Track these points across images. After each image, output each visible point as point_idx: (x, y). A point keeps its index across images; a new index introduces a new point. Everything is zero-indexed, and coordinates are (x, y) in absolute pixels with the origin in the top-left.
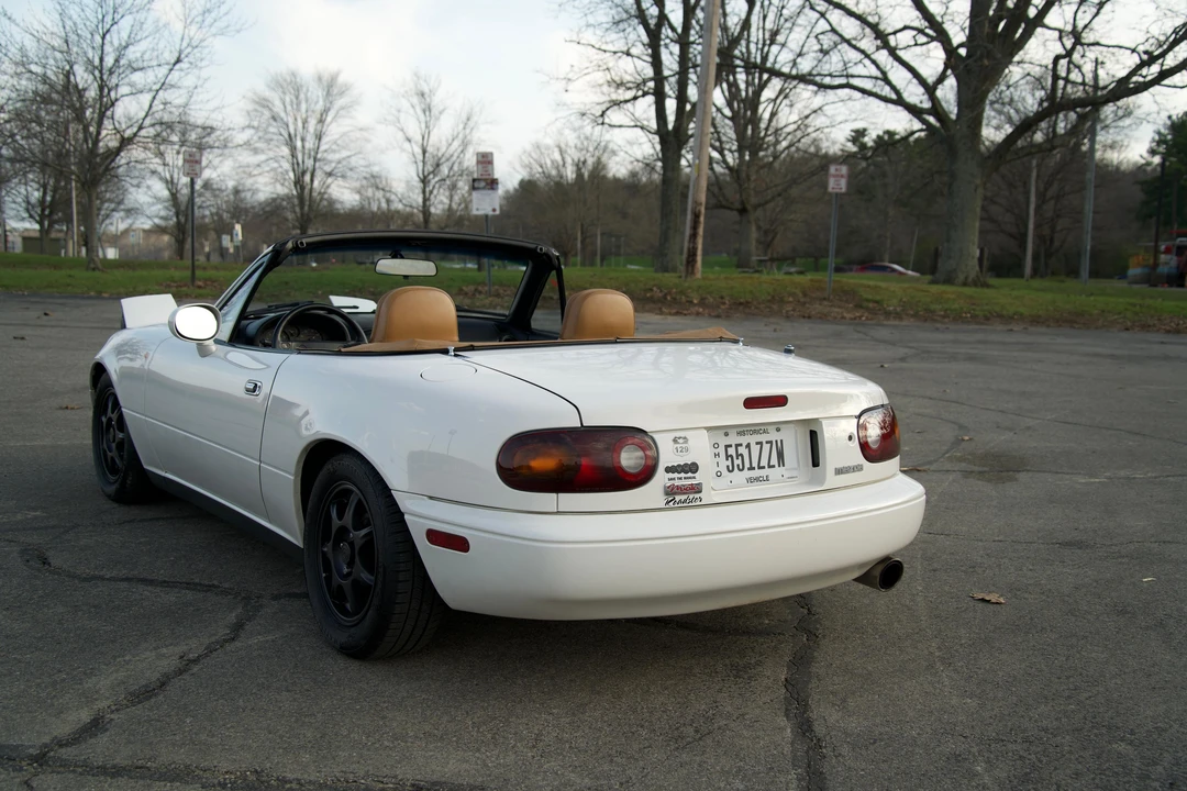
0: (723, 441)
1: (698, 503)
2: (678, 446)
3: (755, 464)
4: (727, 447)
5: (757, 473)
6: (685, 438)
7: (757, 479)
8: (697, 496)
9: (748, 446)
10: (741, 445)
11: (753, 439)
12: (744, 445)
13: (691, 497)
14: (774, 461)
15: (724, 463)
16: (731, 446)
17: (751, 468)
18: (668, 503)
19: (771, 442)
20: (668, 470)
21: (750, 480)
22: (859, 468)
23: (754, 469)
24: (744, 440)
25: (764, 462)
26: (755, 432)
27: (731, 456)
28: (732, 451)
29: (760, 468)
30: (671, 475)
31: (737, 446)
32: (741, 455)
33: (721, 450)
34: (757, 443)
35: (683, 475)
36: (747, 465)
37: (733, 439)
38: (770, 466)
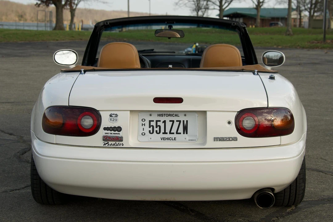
0: (148, 118)
1: (121, 146)
2: (112, 118)
3: (168, 131)
4: (150, 121)
5: (168, 136)
6: (116, 115)
7: (168, 139)
8: (121, 143)
9: (164, 122)
10: (160, 121)
11: (168, 119)
12: (162, 121)
13: (117, 143)
14: (181, 130)
15: (147, 129)
16: (153, 121)
17: (165, 133)
18: (105, 144)
19: (180, 121)
20: (105, 129)
21: (163, 139)
22: (235, 139)
23: (167, 133)
24: (162, 119)
25: (174, 130)
26: (169, 115)
27: (153, 126)
28: (153, 124)
29: (170, 133)
30: (106, 131)
31: (157, 121)
32: (160, 126)
33: (147, 123)
34: (170, 121)
35: (113, 132)
36: (162, 131)
37: (155, 118)
38: (177, 133)
